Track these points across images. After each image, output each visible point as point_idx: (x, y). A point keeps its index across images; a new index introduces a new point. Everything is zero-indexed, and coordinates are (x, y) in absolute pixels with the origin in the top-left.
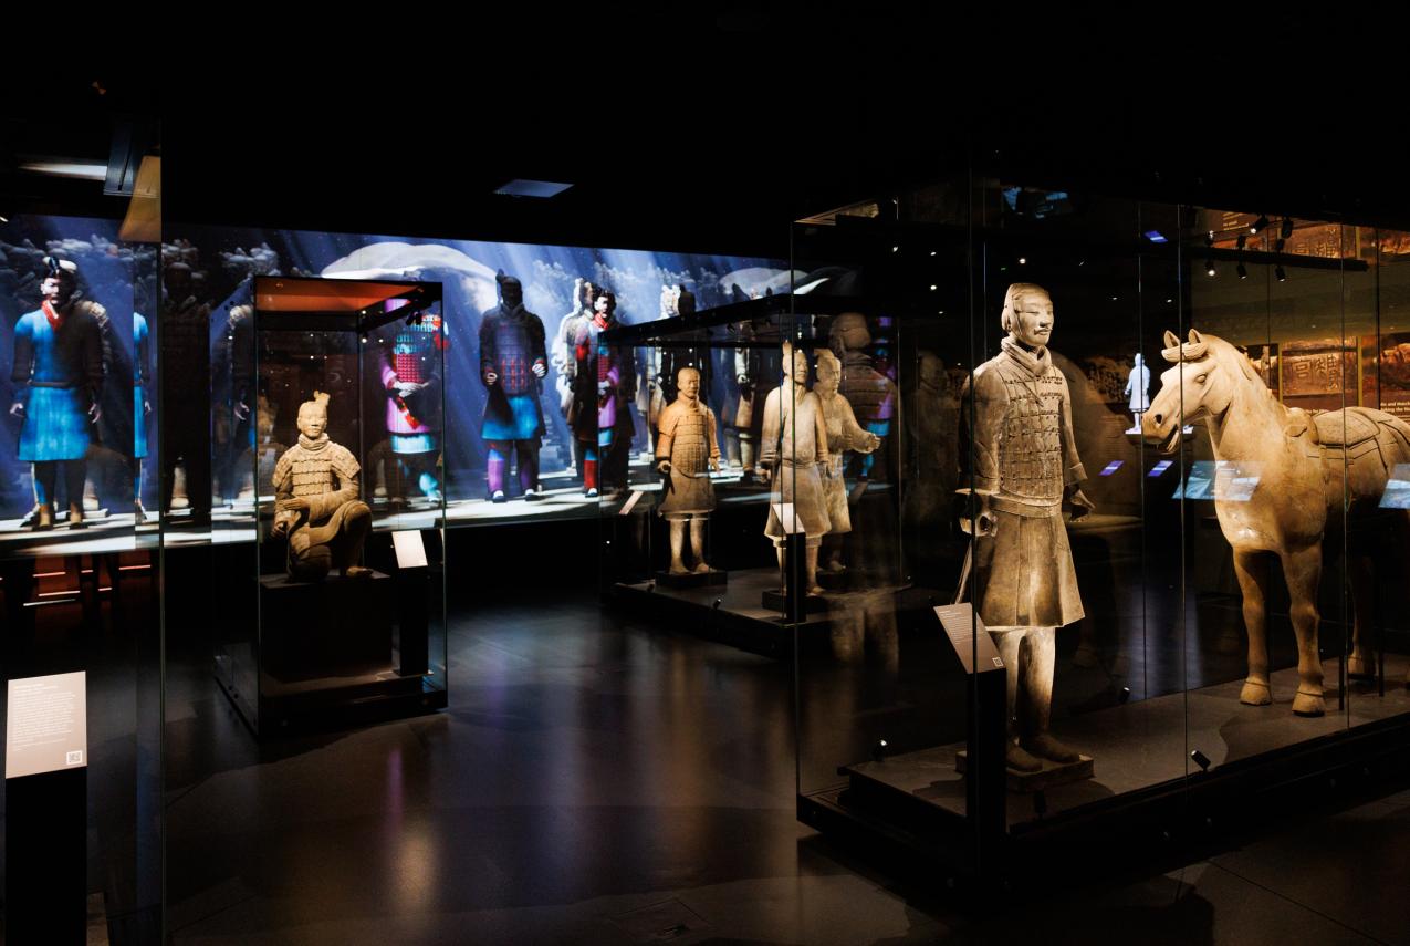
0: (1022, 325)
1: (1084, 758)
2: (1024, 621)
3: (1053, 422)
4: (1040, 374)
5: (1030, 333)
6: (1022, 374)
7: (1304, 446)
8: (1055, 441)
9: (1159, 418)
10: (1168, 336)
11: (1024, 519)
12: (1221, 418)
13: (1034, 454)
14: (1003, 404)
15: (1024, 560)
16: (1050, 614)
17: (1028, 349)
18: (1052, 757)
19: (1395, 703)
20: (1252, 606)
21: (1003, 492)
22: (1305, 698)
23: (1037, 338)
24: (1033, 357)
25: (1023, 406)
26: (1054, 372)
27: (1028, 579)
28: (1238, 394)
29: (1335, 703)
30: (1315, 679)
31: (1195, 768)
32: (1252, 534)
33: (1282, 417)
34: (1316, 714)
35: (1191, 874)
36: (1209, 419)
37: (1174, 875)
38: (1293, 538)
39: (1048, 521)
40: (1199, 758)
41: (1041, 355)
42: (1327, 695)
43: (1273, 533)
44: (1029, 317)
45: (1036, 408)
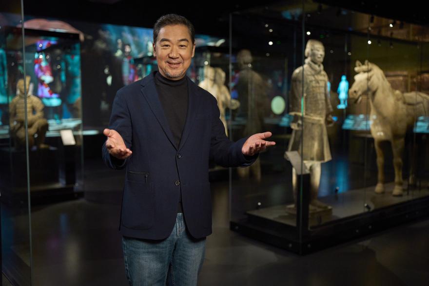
0: (313, 55)
1: (330, 207)
2: (312, 159)
3: (322, 90)
4: (318, 73)
5: (316, 58)
6: (313, 72)
7: (400, 104)
8: (323, 97)
9: (355, 92)
10: (358, 63)
11: (313, 124)
12: (374, 93)
13: (316, 101)
14: (307, 83)
15: (313, 138)
16: (321, 157)
17: (315, 63)
18: (319, 207)
19: (424, 193)
20: (380, 160)
21: (306, 114)
22: (397, 190)
23: (318, 60)
24: (316, 67)
25: (314, 84)
26: (323, 73)
27: (314, 145)
28: (380, 85)
29: (406, 193)
30: (400, 184)
31: (366, 210)
32: (382, 134)
33: (393, 93)
34: (400, 195)
35: (367, 243)
36: (370, 93)
37: (361, 243)
38: (396, 136)
39: (321, 125)
40: (368, 207)
41: (319, 66)
42: (404, 190)
43: (390, 134)
44: (316, 52)
45: (317, 85)
